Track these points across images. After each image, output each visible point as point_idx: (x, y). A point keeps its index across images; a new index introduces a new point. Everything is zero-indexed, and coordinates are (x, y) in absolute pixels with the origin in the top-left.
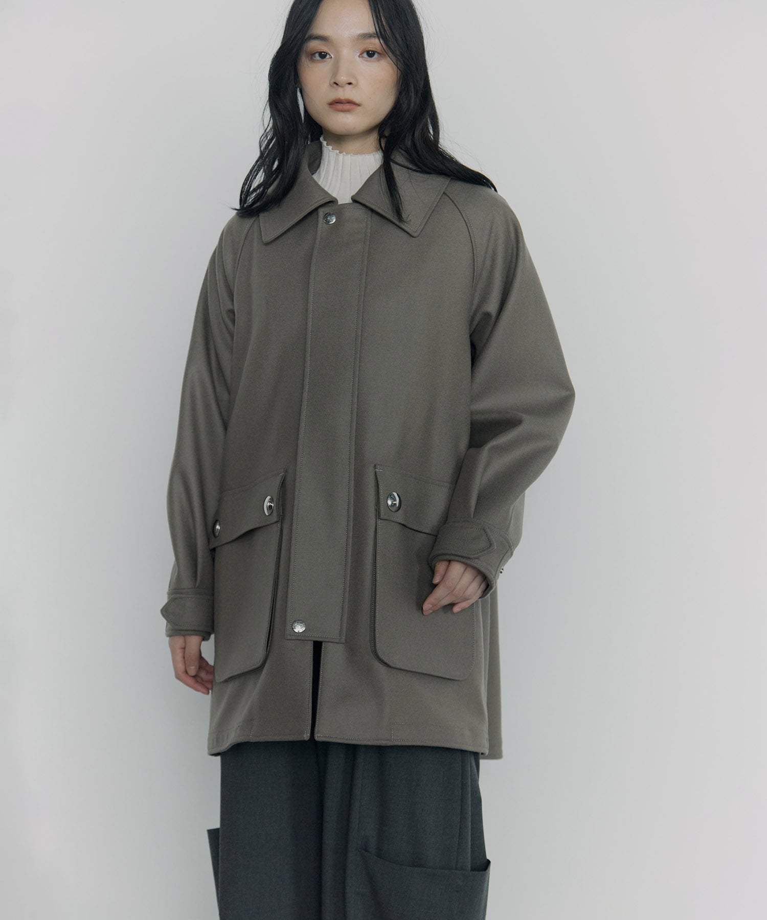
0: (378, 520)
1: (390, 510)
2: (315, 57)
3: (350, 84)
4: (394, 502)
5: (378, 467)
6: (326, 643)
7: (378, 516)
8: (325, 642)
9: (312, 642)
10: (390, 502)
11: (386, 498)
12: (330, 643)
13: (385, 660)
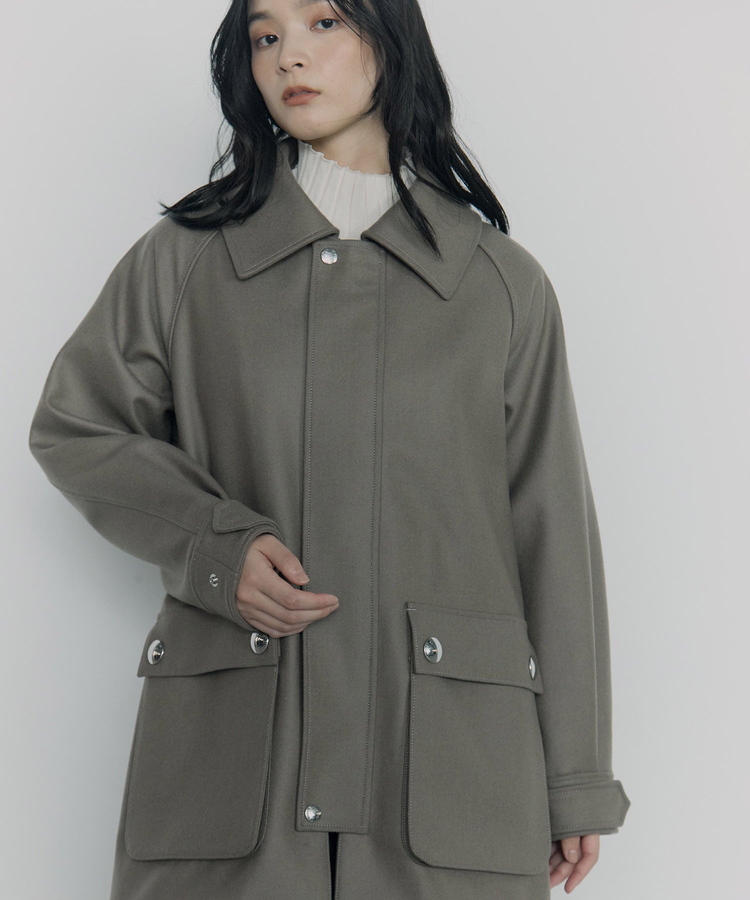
0: (412, 675)
1: (429, 661)
2: (261, 44)
3: (300, 65)
4: (434, 651)
5: (411, 605)
6: (344, 835)
7: (412, 670)
8: (343, 833)
9: (327, 833)
10: (427, 651)
11: (422, 646)
12: (348, 835)
13: (422, 858)
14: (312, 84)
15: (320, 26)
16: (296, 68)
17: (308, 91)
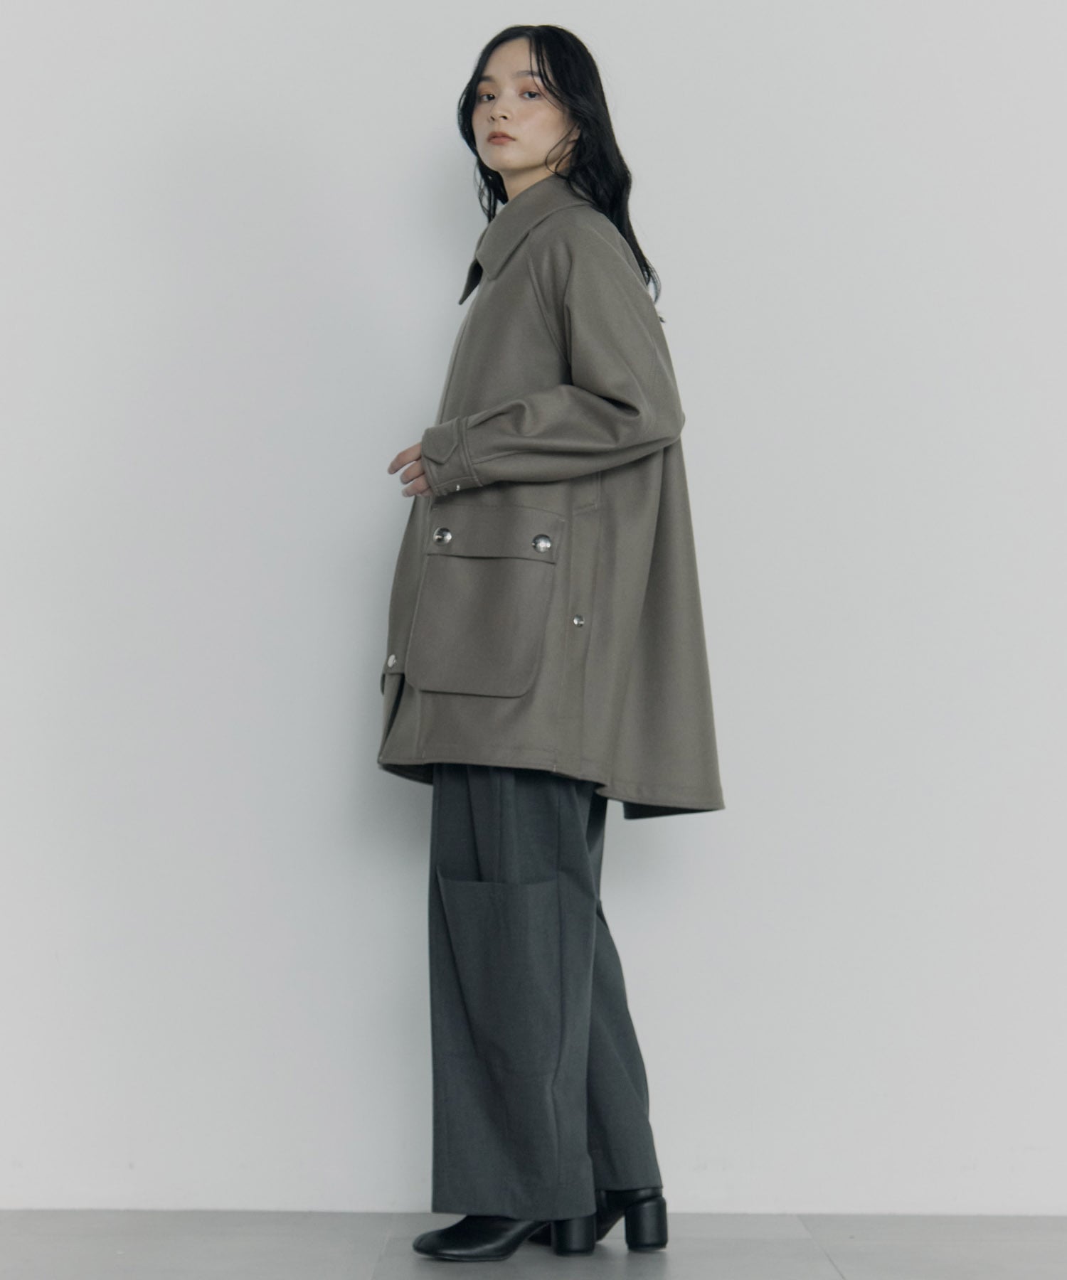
2: (483, 99)
3: (505, 117)
9: (399, 675)
14: (511, 132)
15: (527, 96)
16: (502, 119)
17: (505, 136)
